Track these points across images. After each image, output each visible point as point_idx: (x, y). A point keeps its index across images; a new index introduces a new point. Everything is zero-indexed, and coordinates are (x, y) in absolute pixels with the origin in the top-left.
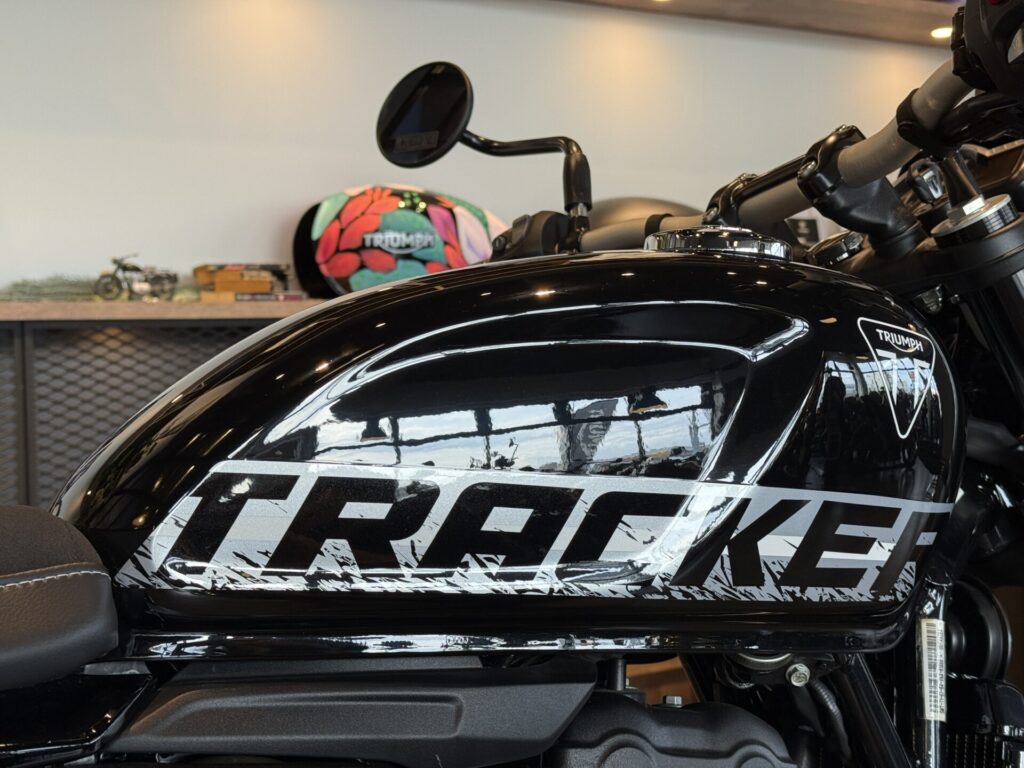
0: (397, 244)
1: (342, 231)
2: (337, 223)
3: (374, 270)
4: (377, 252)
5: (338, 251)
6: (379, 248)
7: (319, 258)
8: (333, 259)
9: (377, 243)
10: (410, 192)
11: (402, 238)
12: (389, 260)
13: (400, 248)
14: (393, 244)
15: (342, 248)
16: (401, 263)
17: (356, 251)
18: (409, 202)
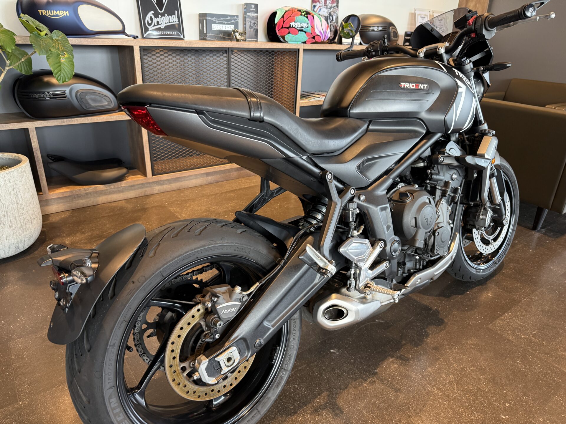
0: (299, 27)
1: (284, 21)
2: (283, 18)
3: (293, 33)
4: (294, 29)
5: (282, 28)
6: (295, 28)
7: (276, 29)
8: (281, 30)
9: (293, 27)
10: (303, 10)
11: (301, 25)
12: (297, 31)
13: (300, 28)
14: (298, 27)
16: (300, 32)
17: (288, 28)
18: (303, 14)
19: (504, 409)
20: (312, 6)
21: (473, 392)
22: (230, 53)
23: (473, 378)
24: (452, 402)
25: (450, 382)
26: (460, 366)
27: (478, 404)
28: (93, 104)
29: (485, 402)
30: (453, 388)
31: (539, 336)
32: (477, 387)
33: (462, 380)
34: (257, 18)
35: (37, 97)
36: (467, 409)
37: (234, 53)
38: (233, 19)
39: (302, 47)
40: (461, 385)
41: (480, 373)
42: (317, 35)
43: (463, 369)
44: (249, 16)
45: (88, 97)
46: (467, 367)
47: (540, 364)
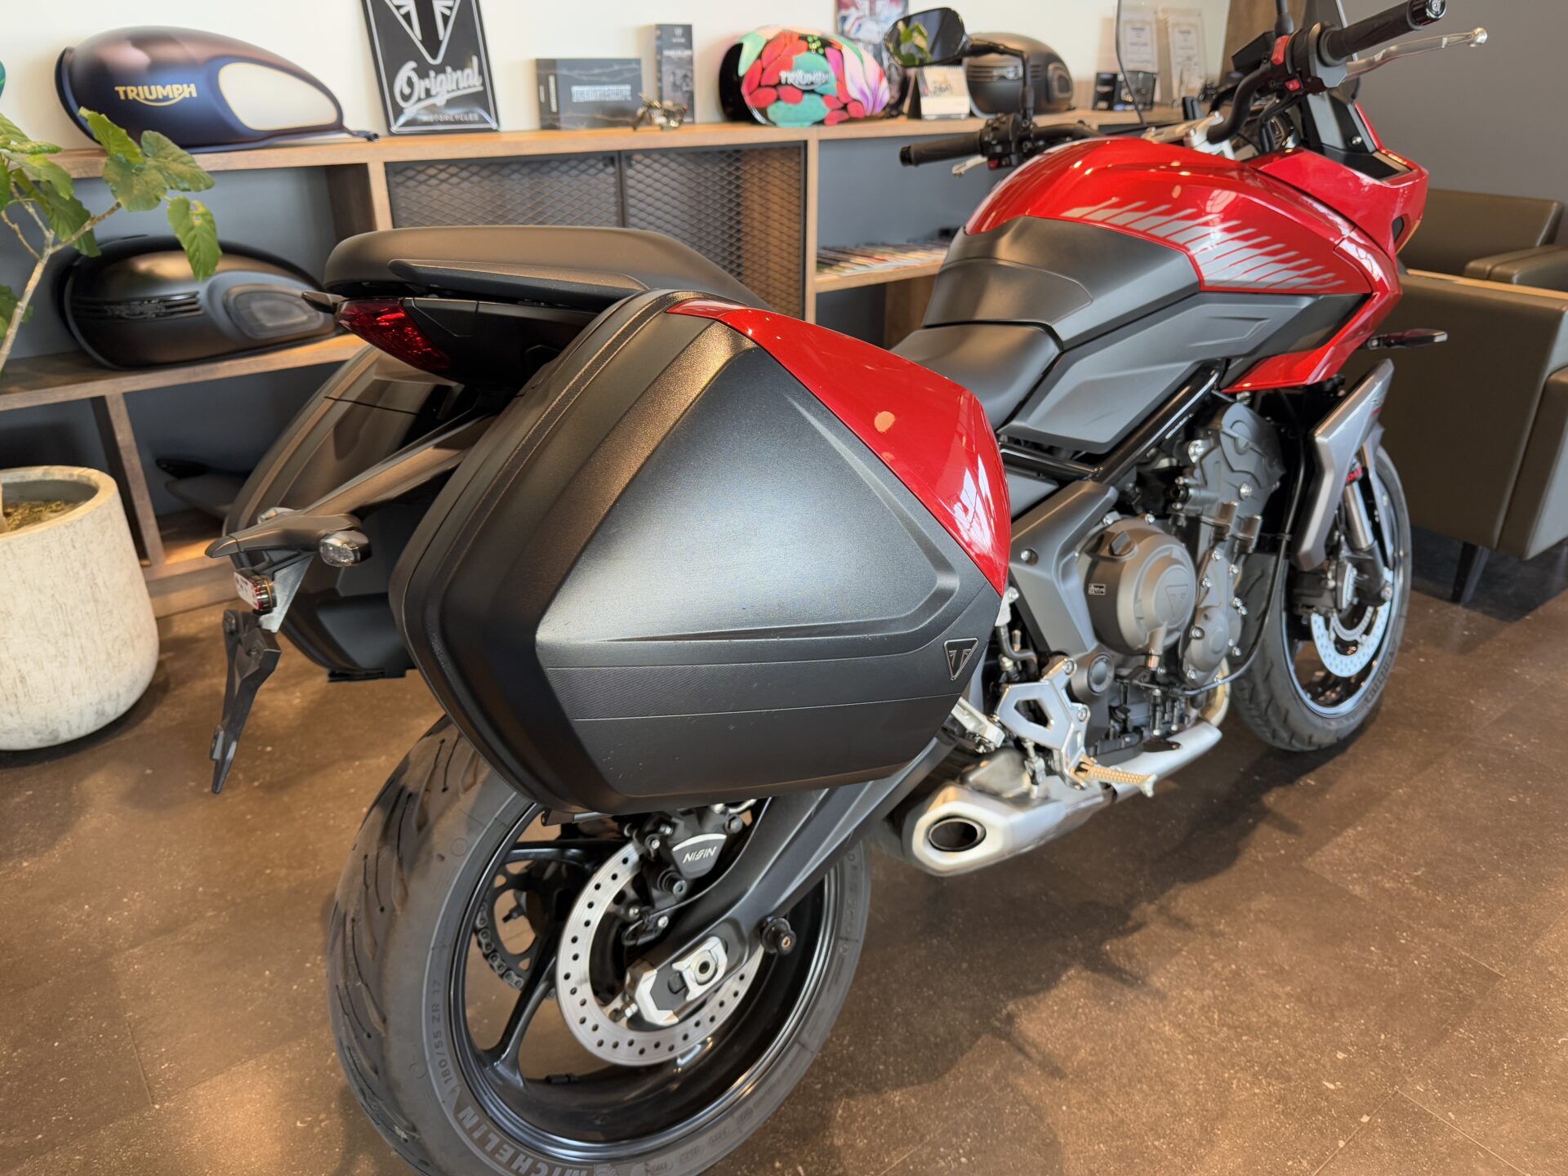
0: (804, 82)
1: (763, 70)
2: (759, 61)
3: (788, 101)
4: (790, 88)
5: (759, 86)
6: (792, 85)
7: (744, 90)
8: (757, 91)
9: (789, 82)
10: (812, 36)
11: (809, 78)
12: (799, 93)
13: (807, 84)
14: (801, 82)
15: (762, 84)
16: (806, 97)
17: (775, 87)
18: (814, 46)
19: (1332, 1066)
20: (839, 17)
21: (1260, 1028)
22: (624, 164)
23: (1260, 994)
24: (1206, 1055)
25: (1203, 1006)
26: (1230, 965)
27: (1269, 1057)
28: (270, 324)
29: (1287, 1051)
30: (1212, 1022)
31: (1428, 883)
32: (1270, 1016)
33: (1233, 1002)
34: (690, 61)
35: (124, 314)
36: (1242, 1069)
37: (634, 162)
38: (627, 70)
39: (813, 136)
40: (1231, 1012)
41: (1278, 982)
42: (855, 100)
43: (1237, 973)
44: (669, 58)
45: (255, 306)
46: (1246, 967)
47: (1425, 954)
